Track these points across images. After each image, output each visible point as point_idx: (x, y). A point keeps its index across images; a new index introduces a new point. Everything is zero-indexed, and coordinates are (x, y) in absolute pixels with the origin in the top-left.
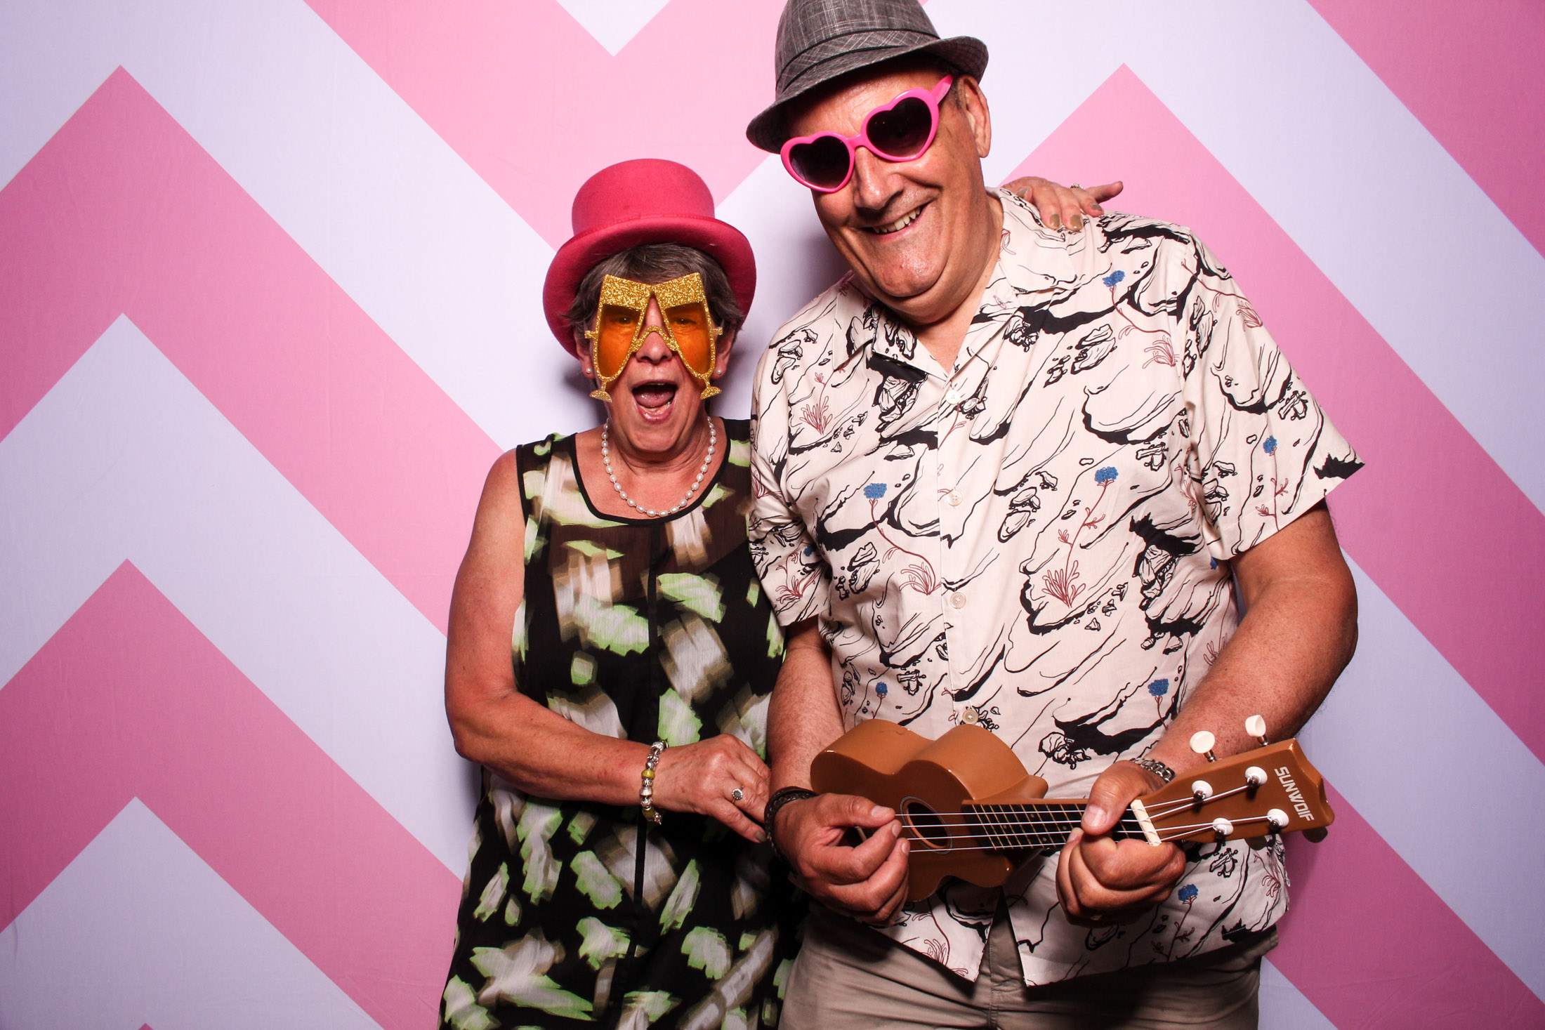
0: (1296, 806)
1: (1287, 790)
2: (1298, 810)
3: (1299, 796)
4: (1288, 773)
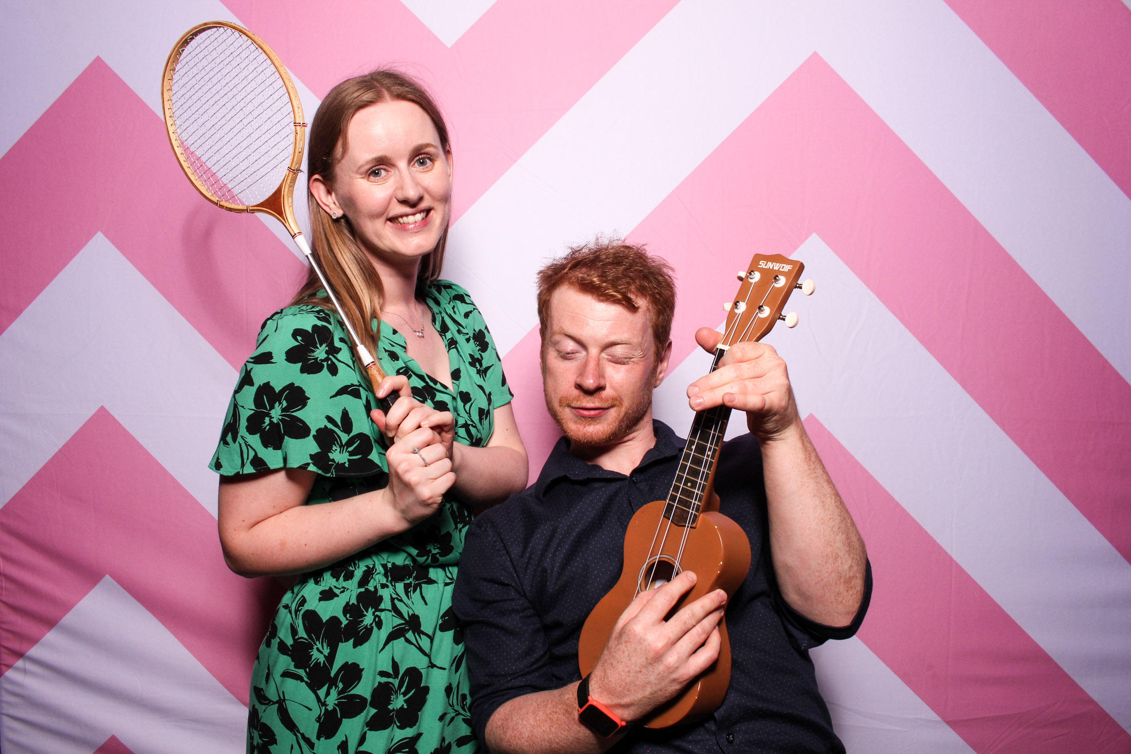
0: (781, 270)
1: (771, 268)
2: (783, 270)
3: (778, 264)
4: (764, 262)
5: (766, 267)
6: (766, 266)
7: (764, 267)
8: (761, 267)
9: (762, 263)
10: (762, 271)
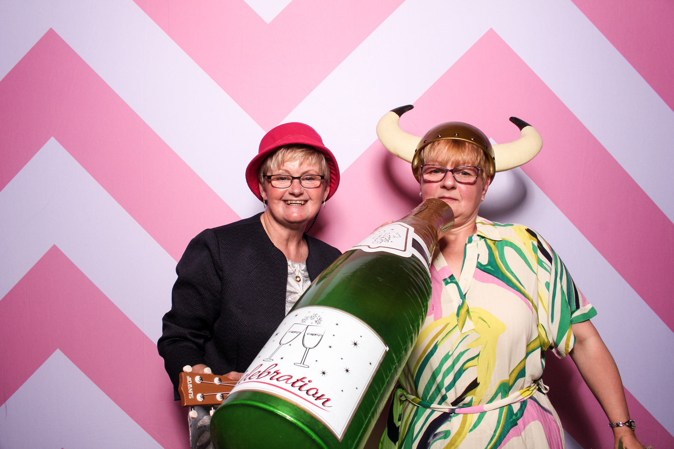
1: (192, 389)
2: (191, 381)
3: (189, 386)
5: (192, 393)
8: (193, 396)
9: (190, 397)
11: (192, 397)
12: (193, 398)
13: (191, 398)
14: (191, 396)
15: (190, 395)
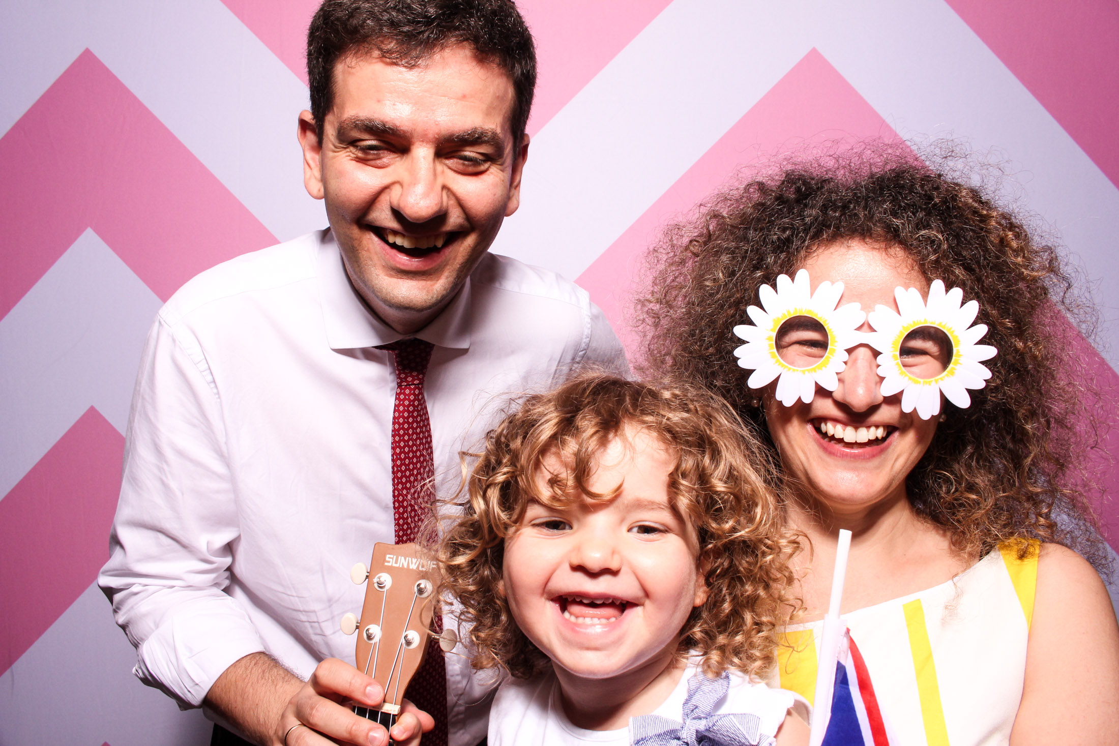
0: (421, 568)
1: (406, 566)
2: (424, 569)
3: (414, 560)
4: (392, 556)
5: (397, 565)
6: (396, 563)
7: (394, 565)
8: (390, 564)
9: (389, 558)
10: (390, 570)
11: (389, 562)
12: (386, 564)
13: (387, 559)
14: (391, 560)
15: (393, 558)
